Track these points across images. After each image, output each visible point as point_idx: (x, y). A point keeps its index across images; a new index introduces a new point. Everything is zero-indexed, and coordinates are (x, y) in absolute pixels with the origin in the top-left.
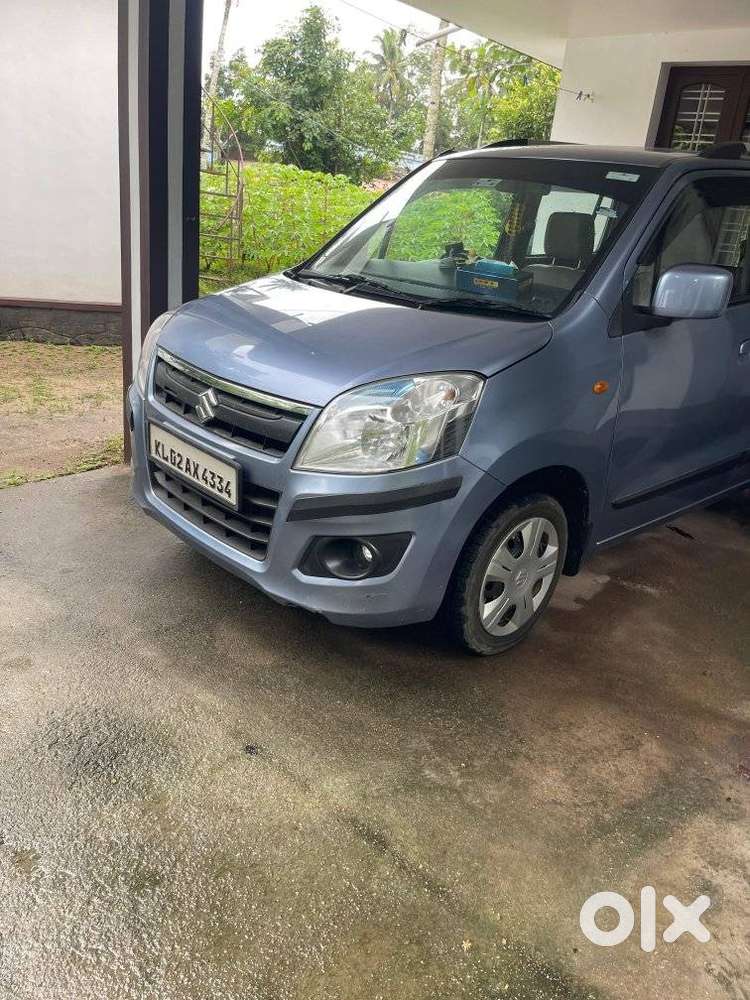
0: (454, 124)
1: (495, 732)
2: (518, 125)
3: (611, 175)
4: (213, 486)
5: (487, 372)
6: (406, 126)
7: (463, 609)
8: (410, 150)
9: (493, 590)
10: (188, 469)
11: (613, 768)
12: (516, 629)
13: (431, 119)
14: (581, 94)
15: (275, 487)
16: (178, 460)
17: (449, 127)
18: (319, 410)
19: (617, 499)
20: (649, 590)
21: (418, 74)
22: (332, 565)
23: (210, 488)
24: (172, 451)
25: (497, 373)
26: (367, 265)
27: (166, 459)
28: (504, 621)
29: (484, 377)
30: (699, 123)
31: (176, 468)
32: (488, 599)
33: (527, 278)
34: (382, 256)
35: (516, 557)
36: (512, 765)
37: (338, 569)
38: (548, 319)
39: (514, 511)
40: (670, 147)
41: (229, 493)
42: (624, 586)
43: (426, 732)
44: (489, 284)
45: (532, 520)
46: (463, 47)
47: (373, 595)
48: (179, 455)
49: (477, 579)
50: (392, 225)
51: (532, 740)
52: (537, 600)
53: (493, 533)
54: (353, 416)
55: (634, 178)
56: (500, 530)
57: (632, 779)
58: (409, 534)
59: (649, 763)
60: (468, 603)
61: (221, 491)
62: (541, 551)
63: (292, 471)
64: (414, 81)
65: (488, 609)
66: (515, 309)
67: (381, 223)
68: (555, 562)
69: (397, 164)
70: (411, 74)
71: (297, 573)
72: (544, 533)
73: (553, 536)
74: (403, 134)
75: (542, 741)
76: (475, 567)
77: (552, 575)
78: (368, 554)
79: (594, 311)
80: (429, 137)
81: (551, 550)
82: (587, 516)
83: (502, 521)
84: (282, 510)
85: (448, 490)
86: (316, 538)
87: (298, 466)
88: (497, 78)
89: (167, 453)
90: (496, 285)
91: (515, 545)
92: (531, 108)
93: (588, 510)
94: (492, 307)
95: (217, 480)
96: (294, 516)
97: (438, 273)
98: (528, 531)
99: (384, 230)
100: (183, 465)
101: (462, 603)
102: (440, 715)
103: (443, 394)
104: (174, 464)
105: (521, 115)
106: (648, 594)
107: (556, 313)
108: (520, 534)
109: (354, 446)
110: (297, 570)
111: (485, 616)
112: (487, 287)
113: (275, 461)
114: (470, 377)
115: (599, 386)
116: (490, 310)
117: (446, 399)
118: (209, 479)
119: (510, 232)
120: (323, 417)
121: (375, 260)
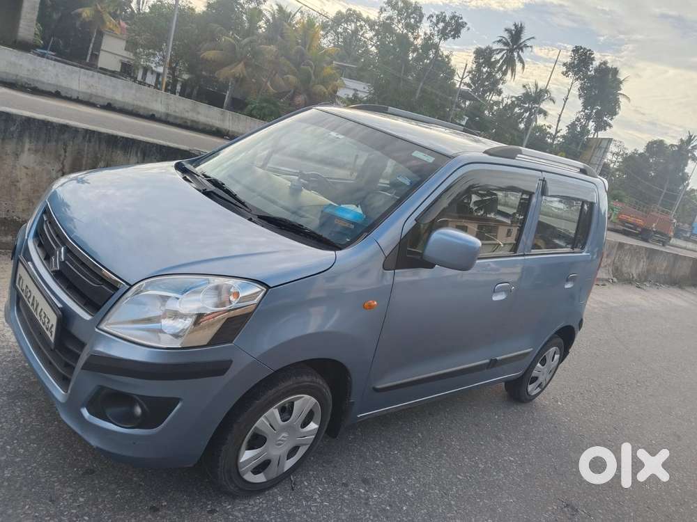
3: (416, 153)
4: (44, 324)
9: (258, 441)
10: (33, 304)
12: (265, 480)
15: (83, 339)
16: (29, 294)
18: (128, 287)
23: (42, 325)
24: (27, 286)
27: (23, 291)
28: (256, 471)
31: (26, 300)
32: (250, 448)
35: (284, 421)
41: (51, 333)
45: (306, 396)
48: (30, 291)
52: (289, 464)
53: (271, 393)
58: (177, 400)
61: (47, 329)
62: (305, 424)
63: (97, 330)
65: (246, 455)
68: (314, 437)
71: (85, 412)
72: (311, 410)
73: (318, 415)
77: (308, 446)
78: (138, 410)
81: (313, 426)
84: (84, 357)
85: (219, 369)
86: (101, 388)
87: (103, 326)
89: (24, 288)
91: (286, 411)
95: (47, 321)
96: (88, 366)
98: (300, 404)
100: (31, 300)
104: (26, 296)
108: (292, 404)
110: (85, 409)
111: (241, 461)
113: (87, 317)
118: (42, 317)
120: (129, 294)
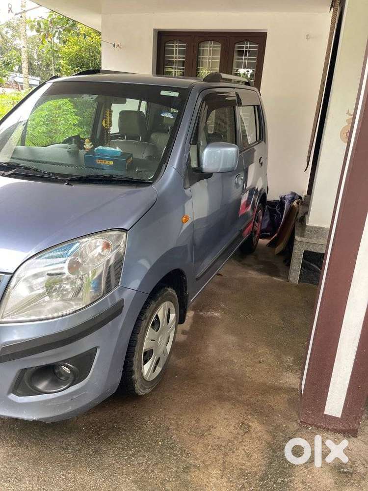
0: (36, 57)
1: (171, 454)
2: (76, 59)
3: (163, 93)
5: (126, 226)
6: (10, 59)
7: (133, 376)
8: (13, 71)
9: (148, 355)
11: (243, 452)
12: (161, 370)
13: (24, 56)
14: (114, 44)
17: (33, 59)
18: (10, 276)
19: (198, 275)
20: (215, 314)
21: (11, 32)
22: (41, 386)
25: (132, 227)
26: (15, 151)
28: (155, 369)
29: (125, 231)
30: (176, 61)
32: (146, 362)
33: (129, 158)
34: (23, 144)
35: (157, 331)
36: (189, 478)
37: (46, 387)
38: (151, 184)
39: (153, 305)
40: (163, 74)
42: (202, 316)
43: (128, 474)
44: (107, 163)
45: (163, 305)
46: (35, 19)
47: (75, 397)
49: (139, 356)
50: (26, 124)
51: (193, 450)
52: (169, 347)
53: (144, 323)
54: (36, 276)
55: (176, 94)
56: (148, 320)
57: (255, 456)
58: (95, 349)
59: (259, 438)
60: (136, 372)
62: (168, 320)
64: (9, 36)
65: (147, 367)
66: (129, 179)
67: (18, 123)
68: (175, 322)
69: (8, 78)
70: (7, 33)
71: (12, 396)
72: (169, 310)
73: (173, 309)
74: (9, 63)
75: (199, 449)
76: (137, 348)
77: (174, 330)
79: (175, 175)
80: (25, 65)
81: (172, 317)
82: (186, 290)
83: (148, 314)
85: (116, 310)
86: (24, 370)
87: (2, 319)
88: (57, 35)
90: (111, 163)
91: (156, 324)
92: (80, 50)
93: (186, 287)
94: (114, 179)
96: (2, 359)
97: (68, 155)
98: (161, 313)
99: (21, 128)
101: (132, 373)
102: (133, 455)
103: (101, 247)
105: (77, 54)
106: (215, 318)
107: (154, 179)
108: (157, 317)
109: (41, 296)
110: (12, 394)
111: (145, 374)
112: (105, 165)
114: (115, 232)
115: (184, 219)
116: (113, 180)
117: (103, 249)
119: (106, 126)
120: (14, 280)
121: (20, 147)
